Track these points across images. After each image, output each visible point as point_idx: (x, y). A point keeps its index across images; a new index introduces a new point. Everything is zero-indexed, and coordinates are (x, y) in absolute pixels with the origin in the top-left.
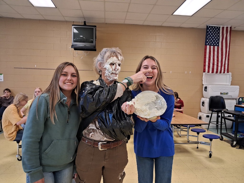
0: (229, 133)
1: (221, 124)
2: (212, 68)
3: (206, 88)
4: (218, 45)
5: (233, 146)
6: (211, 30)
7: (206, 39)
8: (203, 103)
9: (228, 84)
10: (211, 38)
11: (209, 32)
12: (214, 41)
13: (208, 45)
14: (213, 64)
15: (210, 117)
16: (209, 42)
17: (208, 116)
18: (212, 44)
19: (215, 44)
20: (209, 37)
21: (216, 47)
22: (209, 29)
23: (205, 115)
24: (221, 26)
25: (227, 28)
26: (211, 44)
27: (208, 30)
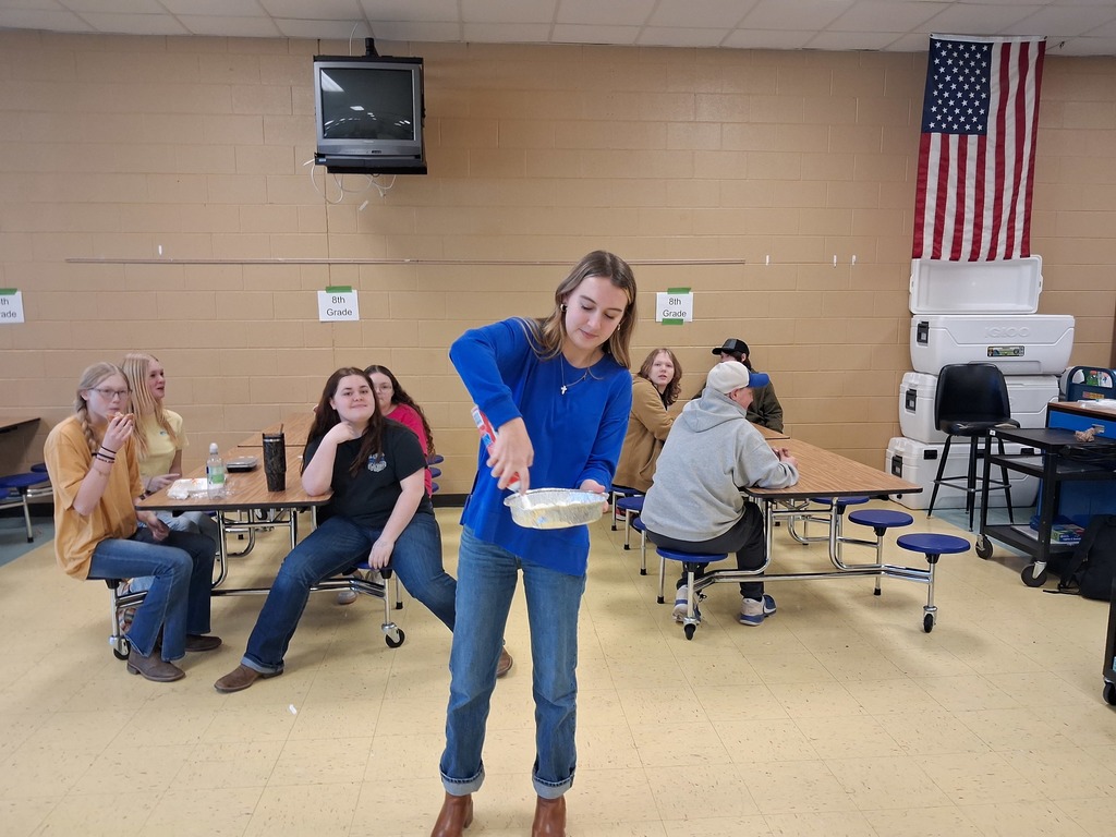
0: (1017, 528)
1: (986, 489)
2: (955, 237)
3: (924, 327)
4: (980, 127)
5: (1029, 580)
6: (950, 62)
7: (929, 100)
8: (911, 395)
9: (1025, 307)
10: (948, 99)
11: (942, 70)
12: (964, 111)
13: (934, 130)
14: (960, 220)
15: (939, 457)
16: (939, 117)
17: (930, 455)
18: (955, 127)
19: (968, 127)
20: (941, 92)
21: (973, 139)
22: (940, 57)
23: (918, 449)
24: (998, 41)
25: (1025, 47)
26: (950, 125)
27: (937, 61)
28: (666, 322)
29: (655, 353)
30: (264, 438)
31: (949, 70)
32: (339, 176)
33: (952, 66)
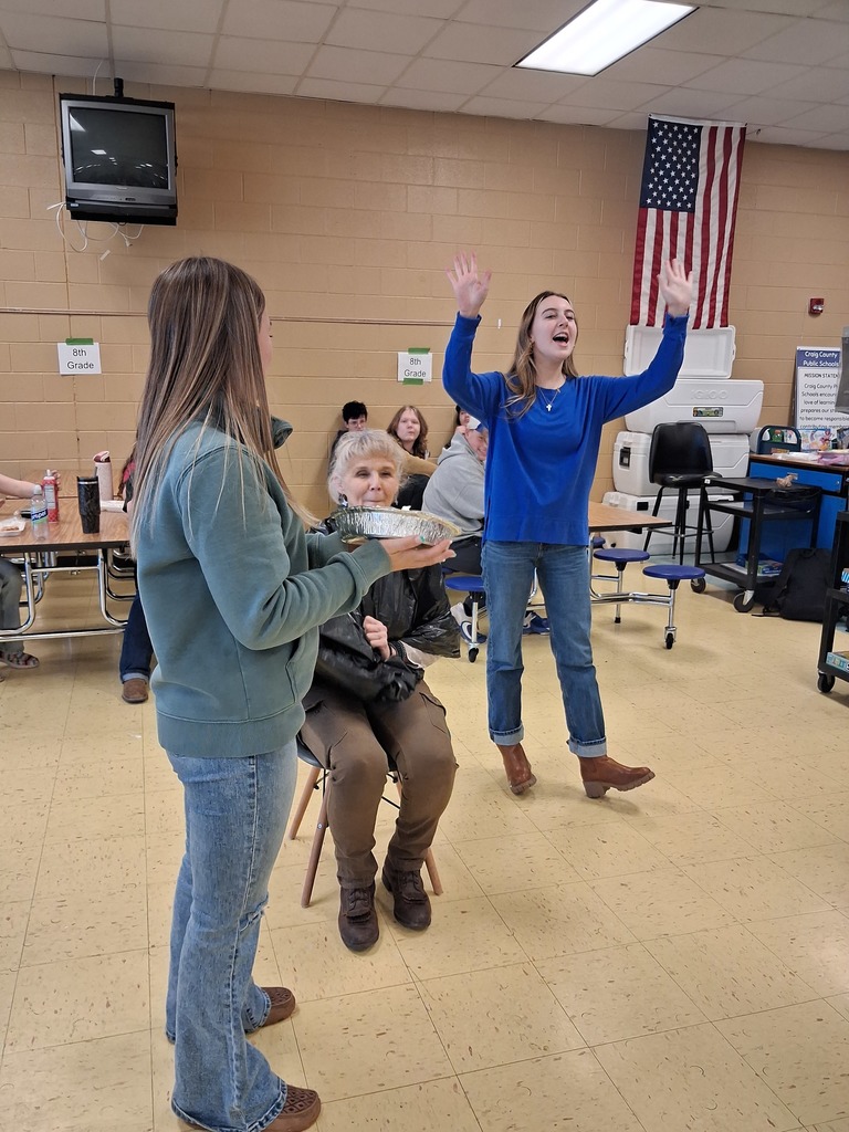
0: (726, 565)
1: (699, 535)
4: (689, 205)
5: (741, 608)
6: (665, 142)
7: (647, 177)
8: (626, 452)
9: (720, 372)
10: (663, 177)
11: (658, 149)
12: (676, 190)
13: (651, 206)
15: (652, 509)
16: (655, 194)
17: (643, 506)
18: (669, 204)
19: (679, 205)
20: (657, 170)
21: (683, 216)
22: (657, 136)
23: (633, 501)
24: (707, 125)
25: (729, 131)
26: (664, 202)
27: (654, 140)
28: (408, 381)
29: (403, 410)
30: (79, 480)
31: (664, 151)
32: (83, 223)
33: (667, 146)
